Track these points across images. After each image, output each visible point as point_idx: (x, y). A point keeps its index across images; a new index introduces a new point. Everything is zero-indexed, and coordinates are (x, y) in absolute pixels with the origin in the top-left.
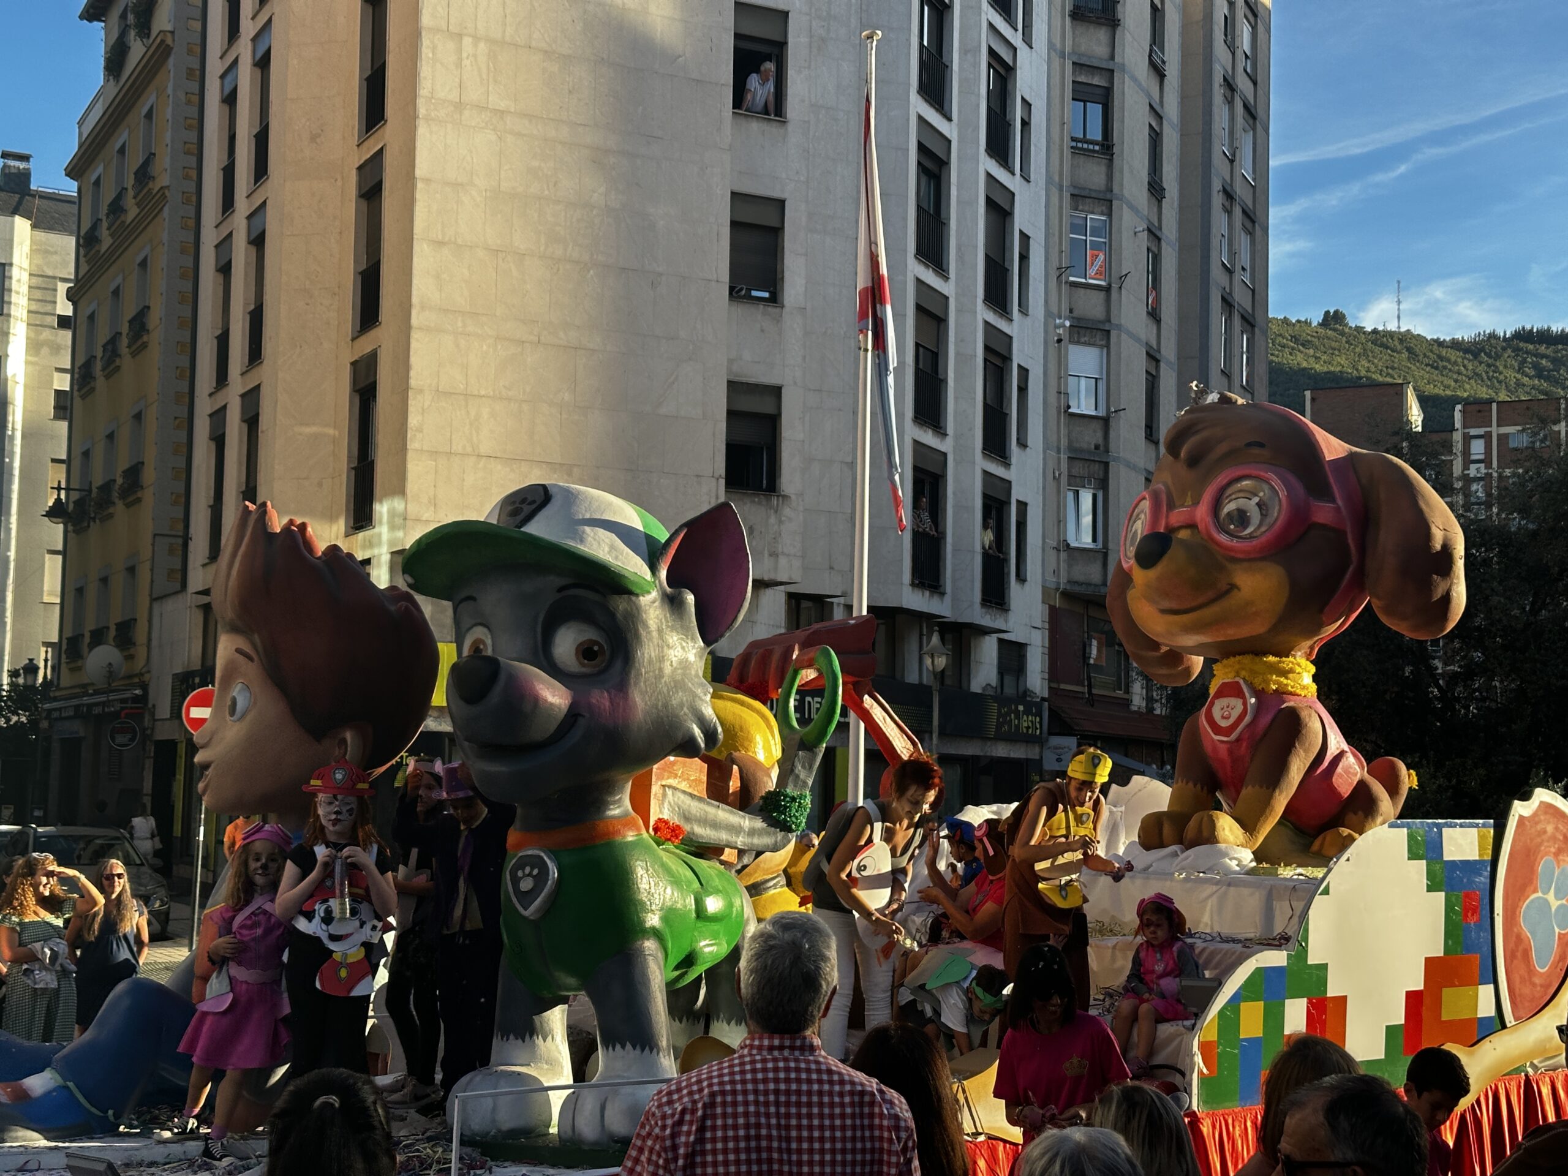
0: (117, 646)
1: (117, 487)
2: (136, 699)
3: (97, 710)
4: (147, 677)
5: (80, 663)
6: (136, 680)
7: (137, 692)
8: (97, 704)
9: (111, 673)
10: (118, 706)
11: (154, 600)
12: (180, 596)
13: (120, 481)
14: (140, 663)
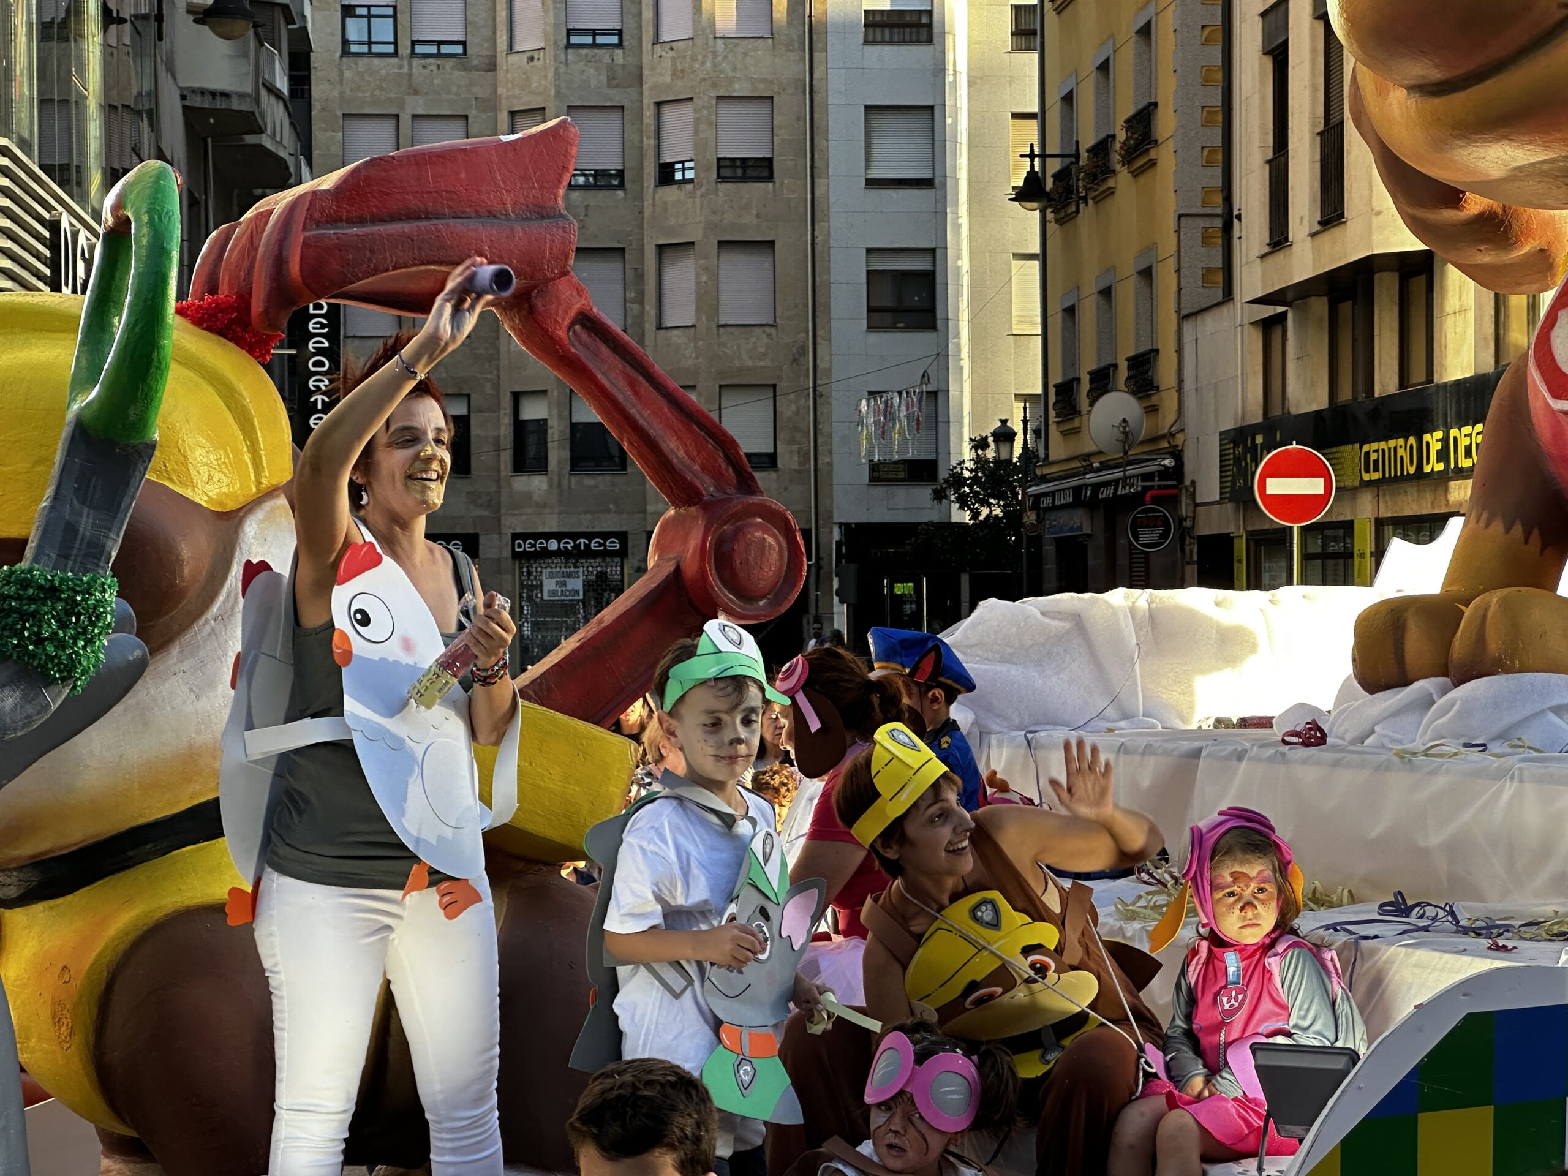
0: (1133, 393)
1: (1118, 146)
2: (1165, 473)
3: (1106, 493)
4: (1179, 439)
5: (1076, 423)
6: (1164, 444)
7: (1167, 462)
8: (1106, 484)
9: (1126, 435)
10: (1140, 485)
11: (1184, 318)
12: (1225, 310)
13: (1121, 136)
14: (1168, 417)
